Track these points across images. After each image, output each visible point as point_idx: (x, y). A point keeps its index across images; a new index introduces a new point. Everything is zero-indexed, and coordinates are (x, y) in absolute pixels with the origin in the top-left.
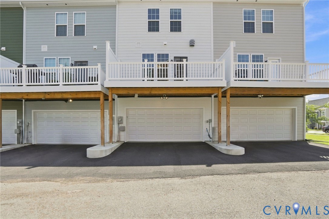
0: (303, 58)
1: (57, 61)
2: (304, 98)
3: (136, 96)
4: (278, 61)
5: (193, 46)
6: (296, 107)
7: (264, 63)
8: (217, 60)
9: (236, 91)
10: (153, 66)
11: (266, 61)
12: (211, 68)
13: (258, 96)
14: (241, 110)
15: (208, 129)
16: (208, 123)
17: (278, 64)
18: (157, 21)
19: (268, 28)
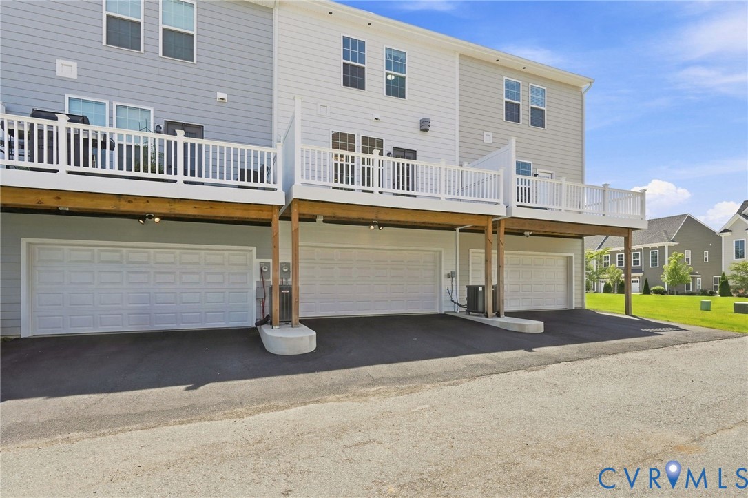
0: (582, 175)
1: (111, 110)
2: (583, 239)
3: (320, 219)
4: (549, 175)
5: (426, 130)
6: (573, 255)
7: (531, 178)
8: (466, 164)
9: (513, 223)
10: (353, 161)
11: (536, 175)
12: (454, 176)
13: (525, 233)
14: (512, 256)
15: (450, 289)
16: (450, 279)
17: (550, 180)
18: (359, 67)
19: (538, 118)
